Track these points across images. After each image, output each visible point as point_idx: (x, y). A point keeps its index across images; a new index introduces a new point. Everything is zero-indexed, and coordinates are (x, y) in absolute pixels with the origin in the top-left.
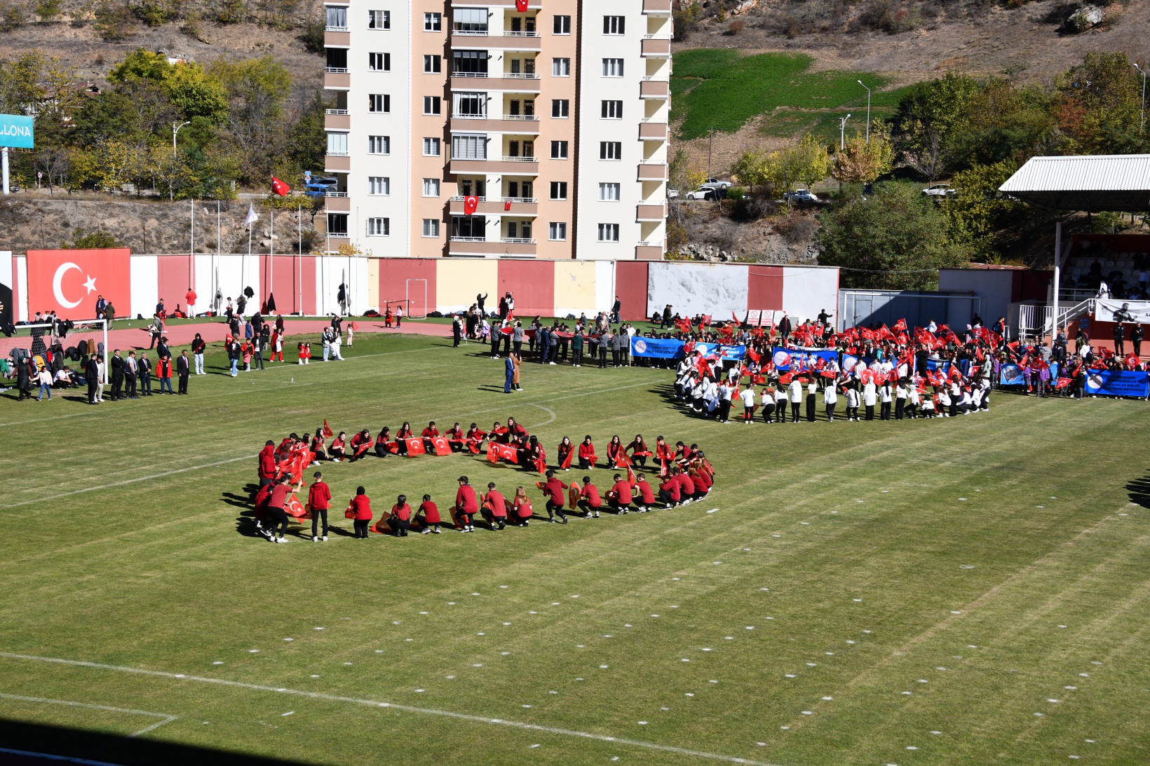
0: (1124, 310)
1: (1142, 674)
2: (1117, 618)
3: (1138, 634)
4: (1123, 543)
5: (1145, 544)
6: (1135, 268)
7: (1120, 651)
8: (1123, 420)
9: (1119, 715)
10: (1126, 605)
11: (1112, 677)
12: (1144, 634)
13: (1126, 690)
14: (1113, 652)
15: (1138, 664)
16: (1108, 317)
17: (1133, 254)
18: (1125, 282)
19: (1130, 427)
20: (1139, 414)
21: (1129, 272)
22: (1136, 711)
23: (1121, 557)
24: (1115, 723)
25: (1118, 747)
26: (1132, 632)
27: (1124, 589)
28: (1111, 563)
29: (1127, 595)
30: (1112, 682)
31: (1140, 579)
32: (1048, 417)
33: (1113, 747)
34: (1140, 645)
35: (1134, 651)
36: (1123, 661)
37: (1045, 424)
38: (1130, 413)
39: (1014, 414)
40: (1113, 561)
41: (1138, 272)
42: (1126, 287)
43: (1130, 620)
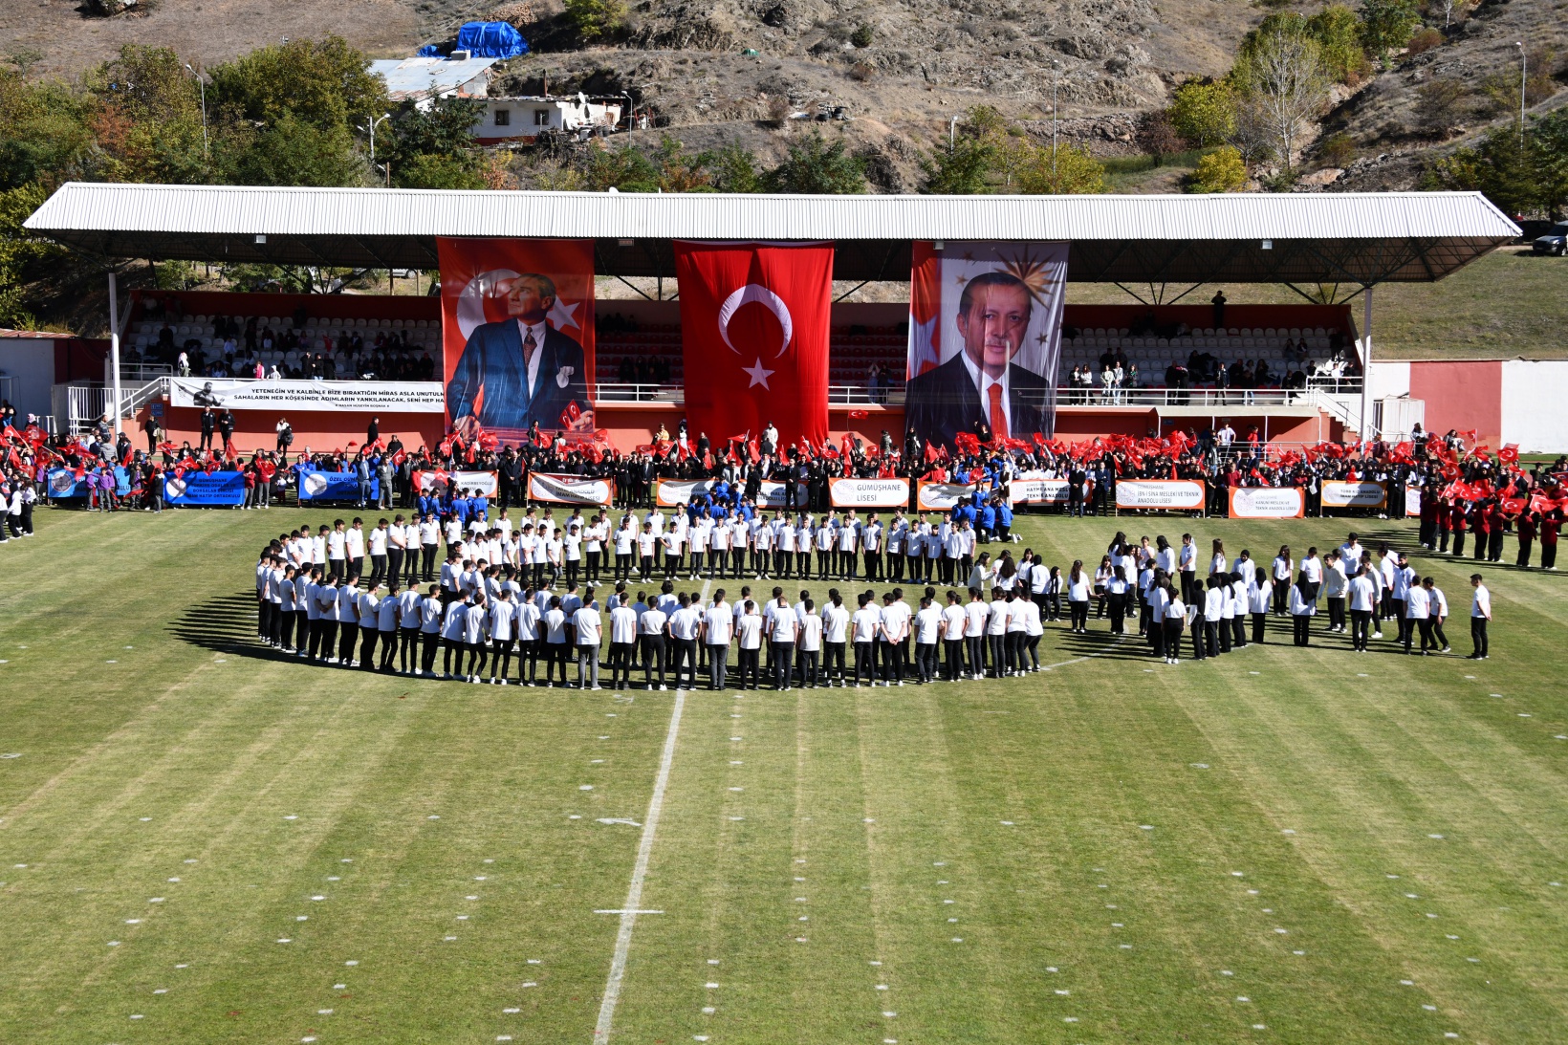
0: (207, 391)
1: (247, 867)
2: (216, 798)
3: (242, 815)
4: (221, 699)
5: (248, 697)
6: (216, 335)
7: (220, 841)
8: (215, 536)
9: (219, 925)
10: (228, 778)
11: (211, 877)
12: (250, 813)
13: (229, 891)
14: (212, 843)
15: (242, 854)
16: (188, 402)
17: (212, 318)
18: (205, 355)
19: (224, 545)
20: (235, 527)
21: (209, 341)
22: (240, 915)
23: (220, 717)
24: (215, 935)
25: (217, 966)
26: (234, 813)
27: (224, 758)
28: (207, 727)
29: (228, 766)
30: (210, 883)
31: (244, 743)
32: (117, 539)
33: (211, 969)
34: (245, 828)
35: (238, 837)
36: (226, 853)
37: (113, 549)
38: (222, 526)
39: (70, 537)
40: (210, 723)
41: (220, 341)
42: (207, 361)
43: (233, 799)
